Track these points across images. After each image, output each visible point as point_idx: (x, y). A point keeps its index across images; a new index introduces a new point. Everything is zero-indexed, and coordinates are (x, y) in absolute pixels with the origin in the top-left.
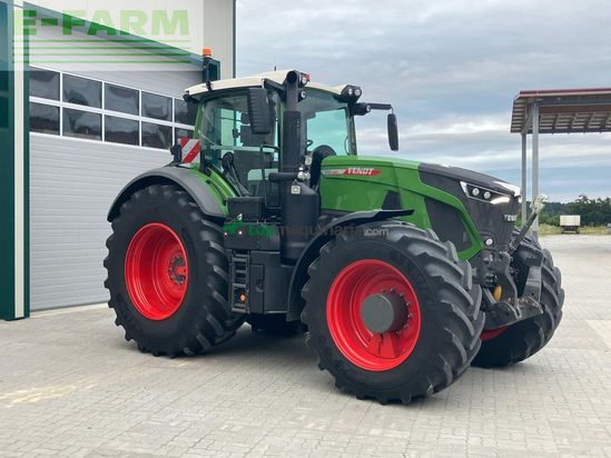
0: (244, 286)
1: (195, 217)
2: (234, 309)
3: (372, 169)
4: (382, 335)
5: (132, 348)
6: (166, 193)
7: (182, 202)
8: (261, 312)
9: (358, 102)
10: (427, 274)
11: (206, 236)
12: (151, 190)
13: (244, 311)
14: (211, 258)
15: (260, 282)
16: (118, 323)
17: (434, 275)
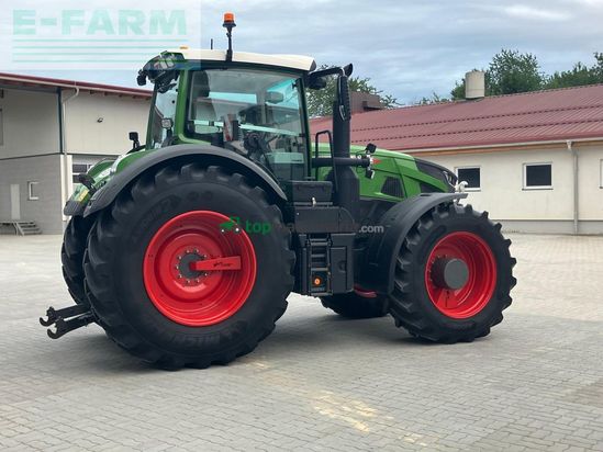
0: (325, 269)
8: (343, 292)
15: (343, 264)
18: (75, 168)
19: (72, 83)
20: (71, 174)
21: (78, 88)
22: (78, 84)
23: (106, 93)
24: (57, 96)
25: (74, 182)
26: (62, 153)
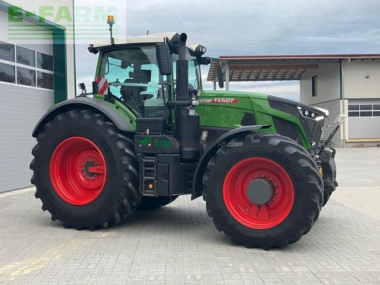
0: (153, 178)
1: (111, 132)
2: (144, 194)
3: (232, 99)
4: (259, 206)
5: (59, 226)
6: (85, 116)
7: (100, 122)
8: (167, 195)
9: (202, 56)
10: (299, 165)
11: (121, 145)
12: (72, 114)
13: (153, 195)
14: (125, 160)
15: (166, 175)
16: (44, 208)
17: (303, 166)
18: (350, 108)
19: (346, 56)
20: (347, 111)
21: (349, 58)
22: (349, 56)
23: (373, 59)
24: (339, 64)
25: (349, 116)
26: (341, 99)
